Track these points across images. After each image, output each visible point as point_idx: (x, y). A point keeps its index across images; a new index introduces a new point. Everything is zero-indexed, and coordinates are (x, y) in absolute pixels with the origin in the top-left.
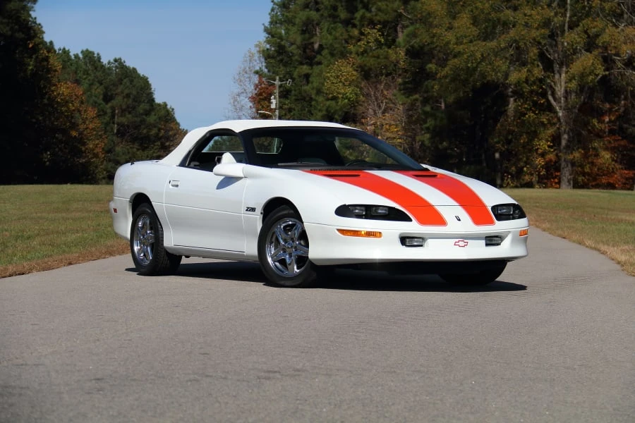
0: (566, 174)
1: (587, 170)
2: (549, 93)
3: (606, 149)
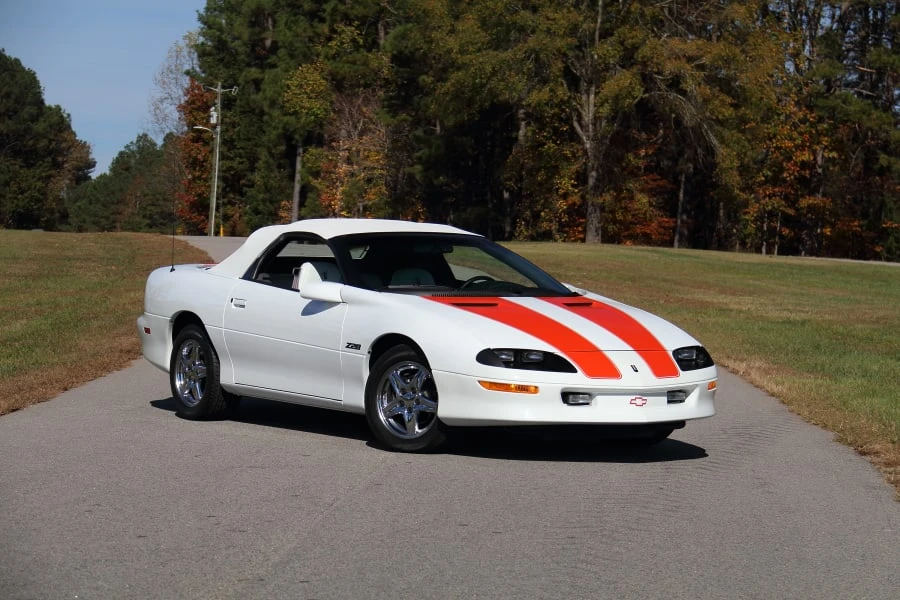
0: (594, 221)
1: (619, 216)
2: (575, 118)
3: (642, 191)
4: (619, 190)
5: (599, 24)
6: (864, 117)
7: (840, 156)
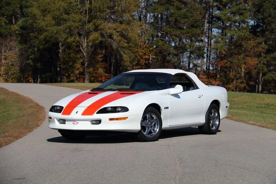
0: (87, 77)
1: (94, 75)
2: (81, 46)
3: (101, 67)
4: (94, 67)
5: (87, 19)
6: (163, 46)
7: (156, 57)
